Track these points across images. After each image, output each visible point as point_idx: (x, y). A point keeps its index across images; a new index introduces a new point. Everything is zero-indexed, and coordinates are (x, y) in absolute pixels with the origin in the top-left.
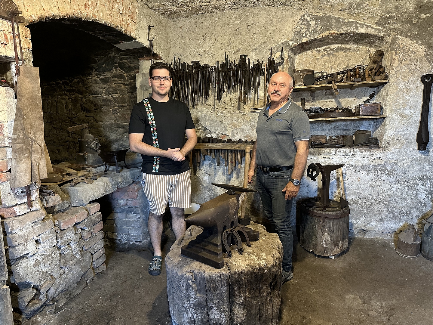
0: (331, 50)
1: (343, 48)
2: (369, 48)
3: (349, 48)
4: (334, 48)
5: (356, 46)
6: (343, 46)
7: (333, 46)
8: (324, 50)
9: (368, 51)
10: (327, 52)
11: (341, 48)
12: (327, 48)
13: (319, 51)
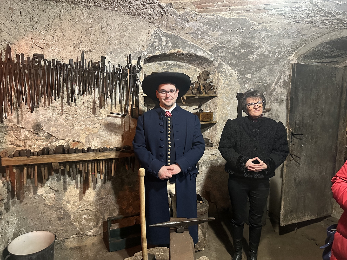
0: (169, 65)
1: (178, 65)
2: (195, 68)
3: (182, 65)
4: (171, 64)
5: (187, 65)
6: (178, 63)
7: (171, 62)
8: (164, 64)
9: (195, 70)
10: (167, 66)
11: (177, 65)
12: (166, 63)
13: (160, 64)
